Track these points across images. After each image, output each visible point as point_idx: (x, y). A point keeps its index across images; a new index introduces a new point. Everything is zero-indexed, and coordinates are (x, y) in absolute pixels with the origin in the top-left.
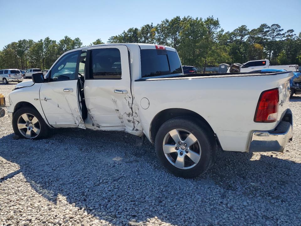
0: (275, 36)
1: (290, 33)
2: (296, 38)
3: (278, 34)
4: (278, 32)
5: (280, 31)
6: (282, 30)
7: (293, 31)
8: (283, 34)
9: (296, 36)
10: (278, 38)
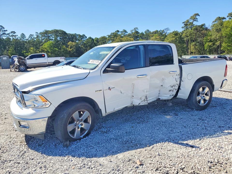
0: (2, 34)
1: (13, 34)
2: (19, 38)
3: (4, 34)
4: (4, 32)
5: (5, 31)
6: (7, 30)
7: (15, 33)
8: (8, 34)
9: (18, 36)
10: (4, 36)
